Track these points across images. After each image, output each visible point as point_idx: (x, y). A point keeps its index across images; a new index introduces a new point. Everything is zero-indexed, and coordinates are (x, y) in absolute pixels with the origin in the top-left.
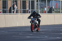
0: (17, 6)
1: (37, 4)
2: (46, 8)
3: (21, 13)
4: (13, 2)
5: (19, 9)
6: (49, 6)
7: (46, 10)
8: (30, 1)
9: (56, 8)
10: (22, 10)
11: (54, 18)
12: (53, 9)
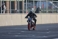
0: (6, 6)
1: (25, 5)
2: (33, 8)
3: (10, 13)
4: (2, 3)
5: (8, 9)
6: (36, 6)
7: (33, 10)
8: (18, 2)
9: (43, 8)
10: (11, 10)
11: (41, 18)
12: (40, 9)
